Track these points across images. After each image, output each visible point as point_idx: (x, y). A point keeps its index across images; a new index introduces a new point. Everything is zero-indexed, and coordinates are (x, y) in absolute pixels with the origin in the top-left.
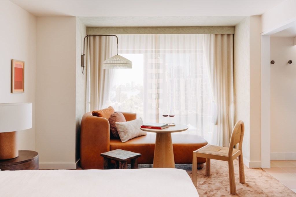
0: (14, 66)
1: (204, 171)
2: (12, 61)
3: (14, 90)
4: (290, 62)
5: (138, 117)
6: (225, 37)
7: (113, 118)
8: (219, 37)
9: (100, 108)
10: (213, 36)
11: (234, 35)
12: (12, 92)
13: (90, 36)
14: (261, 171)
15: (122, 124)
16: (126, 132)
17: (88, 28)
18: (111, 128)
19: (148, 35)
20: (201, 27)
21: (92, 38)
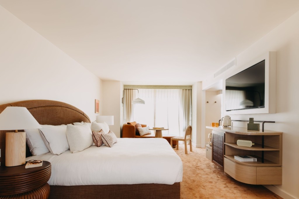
0: (96, 102)
1: (176, 148)
2: (95, 100)
3: (96, 112)
4: (216, 102)
5: (147, 126)
6: (187, 91)
7: (136, 126)
8: (185, 90)
9: (131, 121)
10: (181, 90)
11: (191, 90)
12: (95, 113)
13: (126, 89)
14: (201, 148)
15: (140, 128)
16: (142, 132)
17: (125, 86)
18: (136, 130)
19: (152, 89)
20: (176, 86)
21: (127, 90)
